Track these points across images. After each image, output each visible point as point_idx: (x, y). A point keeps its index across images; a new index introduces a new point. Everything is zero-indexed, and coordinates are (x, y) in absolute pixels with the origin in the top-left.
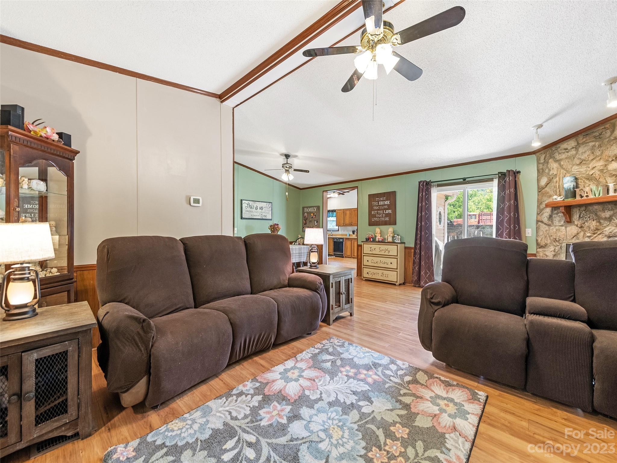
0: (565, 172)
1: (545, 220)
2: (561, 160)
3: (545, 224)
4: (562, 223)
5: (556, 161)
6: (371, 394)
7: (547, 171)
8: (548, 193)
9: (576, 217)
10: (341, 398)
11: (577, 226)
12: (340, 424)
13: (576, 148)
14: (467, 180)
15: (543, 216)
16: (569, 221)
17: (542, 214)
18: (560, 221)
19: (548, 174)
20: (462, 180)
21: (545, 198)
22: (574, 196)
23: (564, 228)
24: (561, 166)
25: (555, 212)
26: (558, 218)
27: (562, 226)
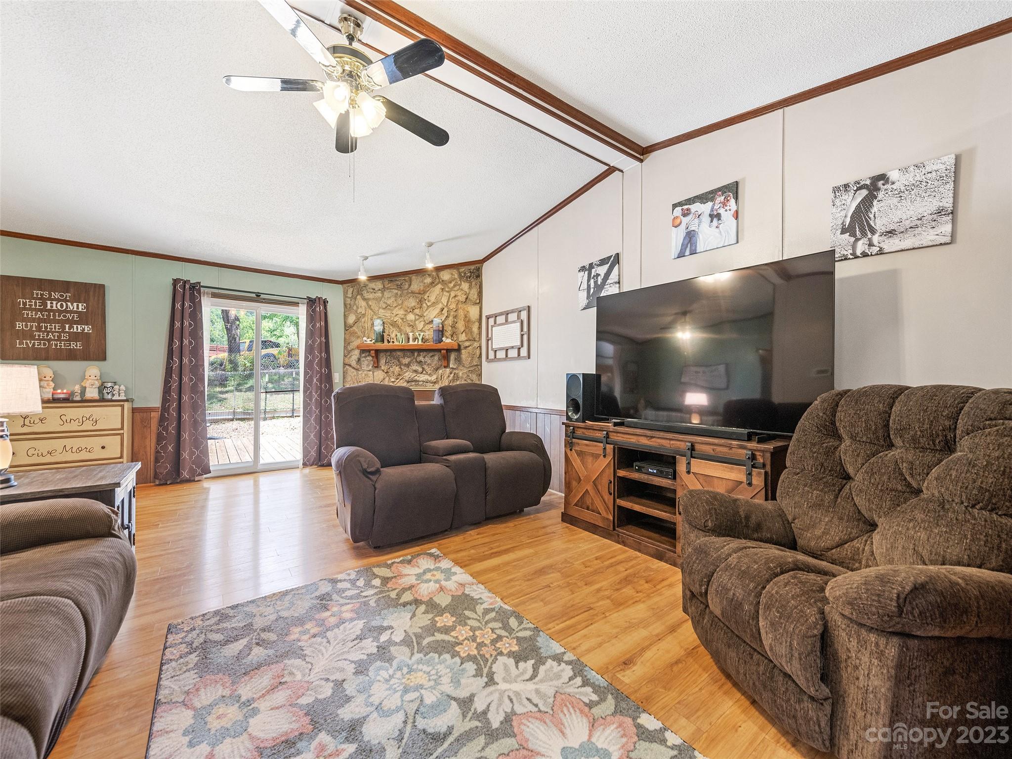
0: (372, 313)
1: (354, 363)
2: (369, 299)
3: (354, 368)
4: (370, 367)
5: (364, 299)
6: (375, 623)
7: (355, 308)
8: (356, 333)
9: (382, 362)
10: (357, 656)
11: (383, 371)
12: (405, 670)
13: (383, 290)
14: (262, 296)
15: (351, 359)
16: (377, 366)
17: (350, 357)
18: (368, 365)
19: (356, 311)
20: (254, 295)
21: (353, 339)
22: (383, 341)
23: (371, 373)
24: (370, 307)
25: (363, 355)
26: (366, 362)
27: (369, 371)
